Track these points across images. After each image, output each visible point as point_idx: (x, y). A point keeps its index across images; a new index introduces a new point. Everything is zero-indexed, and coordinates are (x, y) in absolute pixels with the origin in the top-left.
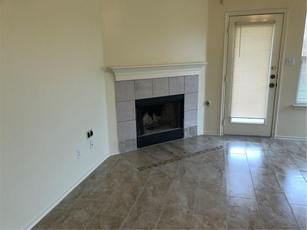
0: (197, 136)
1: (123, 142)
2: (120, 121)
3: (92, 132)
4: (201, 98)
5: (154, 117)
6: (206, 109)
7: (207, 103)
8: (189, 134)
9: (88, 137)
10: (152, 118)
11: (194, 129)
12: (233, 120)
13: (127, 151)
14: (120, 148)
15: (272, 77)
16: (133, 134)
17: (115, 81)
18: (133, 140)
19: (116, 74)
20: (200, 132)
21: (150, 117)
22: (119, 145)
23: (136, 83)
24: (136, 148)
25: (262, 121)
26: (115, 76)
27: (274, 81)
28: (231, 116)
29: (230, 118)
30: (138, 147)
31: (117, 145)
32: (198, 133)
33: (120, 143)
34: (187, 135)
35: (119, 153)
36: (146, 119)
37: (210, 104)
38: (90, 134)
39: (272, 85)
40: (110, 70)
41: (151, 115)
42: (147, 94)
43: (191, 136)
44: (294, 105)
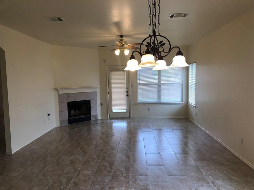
0: (98, 119)
1: (62, 121)
2: (61, 111)
3: (49, 114)
4: (99, 102)
5: (77, 111)
6: (101, 107)
7: (102, 104)
8: (94, 119)
9: (48, 116)
10: (76, 112)
11: (96, 116)
12: (114, 111)
13: (64, 125)
14: (61, 124)
15: (127, 92)
16: (67, 118)
17: (59, 94)
18: (66, 120)
19: (59, 91)
20: (99, 117)
21: (75, 112)
22: (60, 122)
23: (68, 95)
24: (68, 124)
25: (125, 111)
26: (58, 92)
27: (128, 93)
28: (112, 109)
29: (112, 110)
30: (69, 124)
31: (59, 122)
32: (98, 118)
33: (61, 121)
34: (92, 119)
35: (60, 126)
36: (73, 112)
37: (103, 104)
38: (49, 115)
39: (127, 95)
40: (56, 89)
41: (75, 110)
42: (72, 100)
43: (94, 120)
44: (137, 103)
